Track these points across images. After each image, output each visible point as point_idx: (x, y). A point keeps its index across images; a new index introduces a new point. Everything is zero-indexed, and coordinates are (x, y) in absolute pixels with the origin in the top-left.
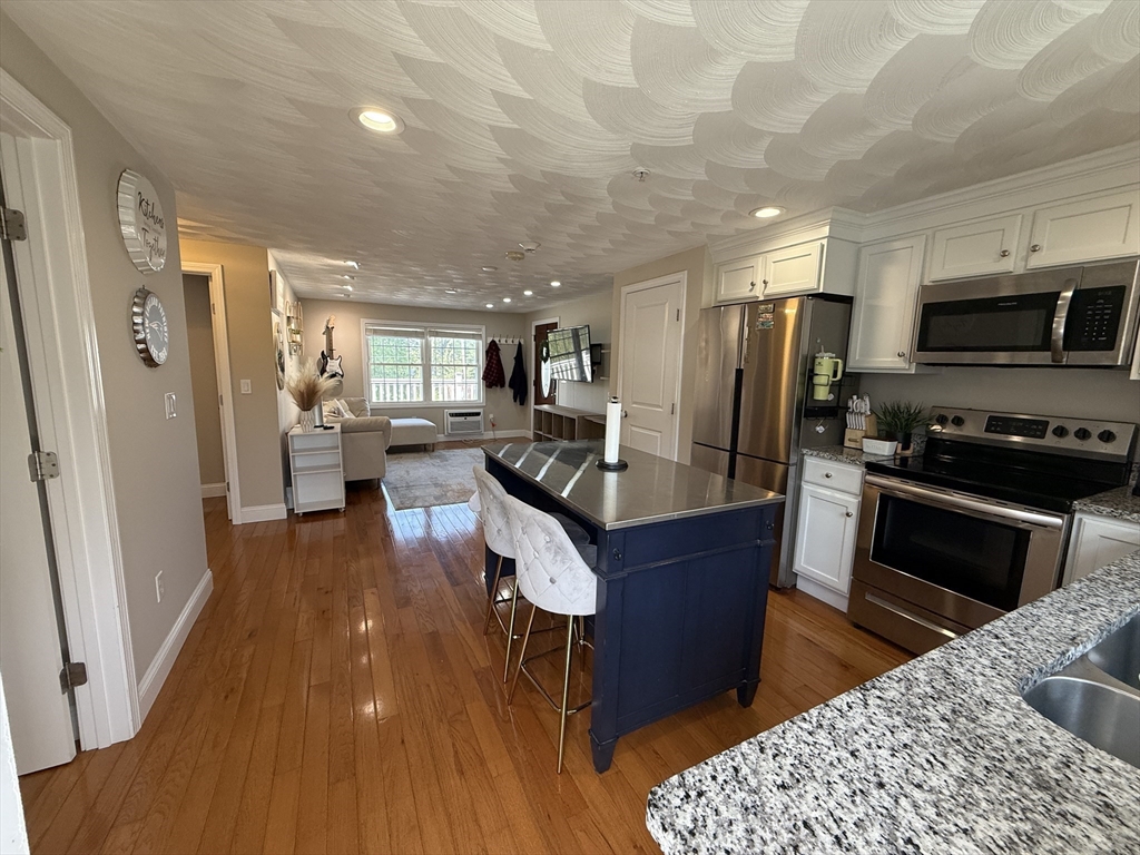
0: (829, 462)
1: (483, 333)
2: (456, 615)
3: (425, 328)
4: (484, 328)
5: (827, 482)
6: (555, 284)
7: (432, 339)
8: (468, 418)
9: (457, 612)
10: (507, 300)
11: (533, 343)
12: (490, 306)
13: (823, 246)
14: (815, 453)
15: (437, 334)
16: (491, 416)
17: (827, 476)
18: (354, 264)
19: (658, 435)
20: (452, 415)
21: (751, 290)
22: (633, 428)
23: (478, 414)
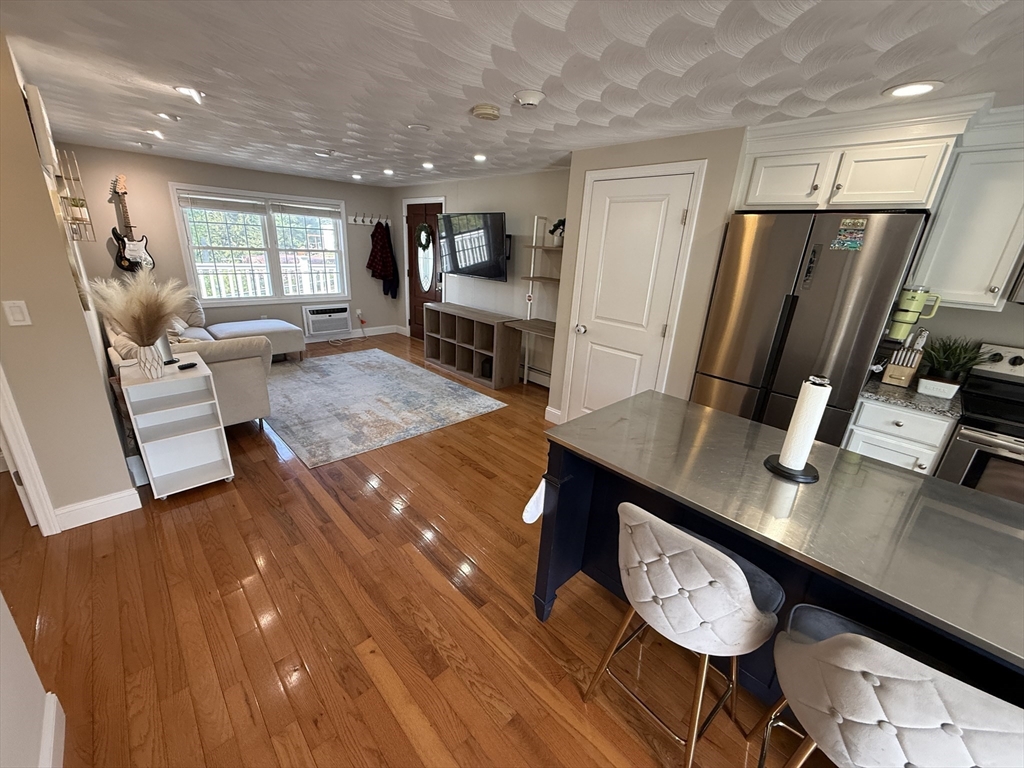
0: (906, 410)
1: (342, 209)
2: (519, 667)
3: (266, 200)
4: (343, 204)
5: (895, 430)
6: (480, 158)
7: (277, 216)
8: (335, 316)
9: (518, 662)
10: (389, 172)
11: (405, 226)
12: (357, 177)
13: (948, 146)
14: (883, 398)
15: (283, 210)
16: (359, 312)
17: (898, 425)
18: (193, 94)
19: (638, 358)
20: (314, 312)
21: (810, 195)
22: (595, 347)
23: (344, 310)
